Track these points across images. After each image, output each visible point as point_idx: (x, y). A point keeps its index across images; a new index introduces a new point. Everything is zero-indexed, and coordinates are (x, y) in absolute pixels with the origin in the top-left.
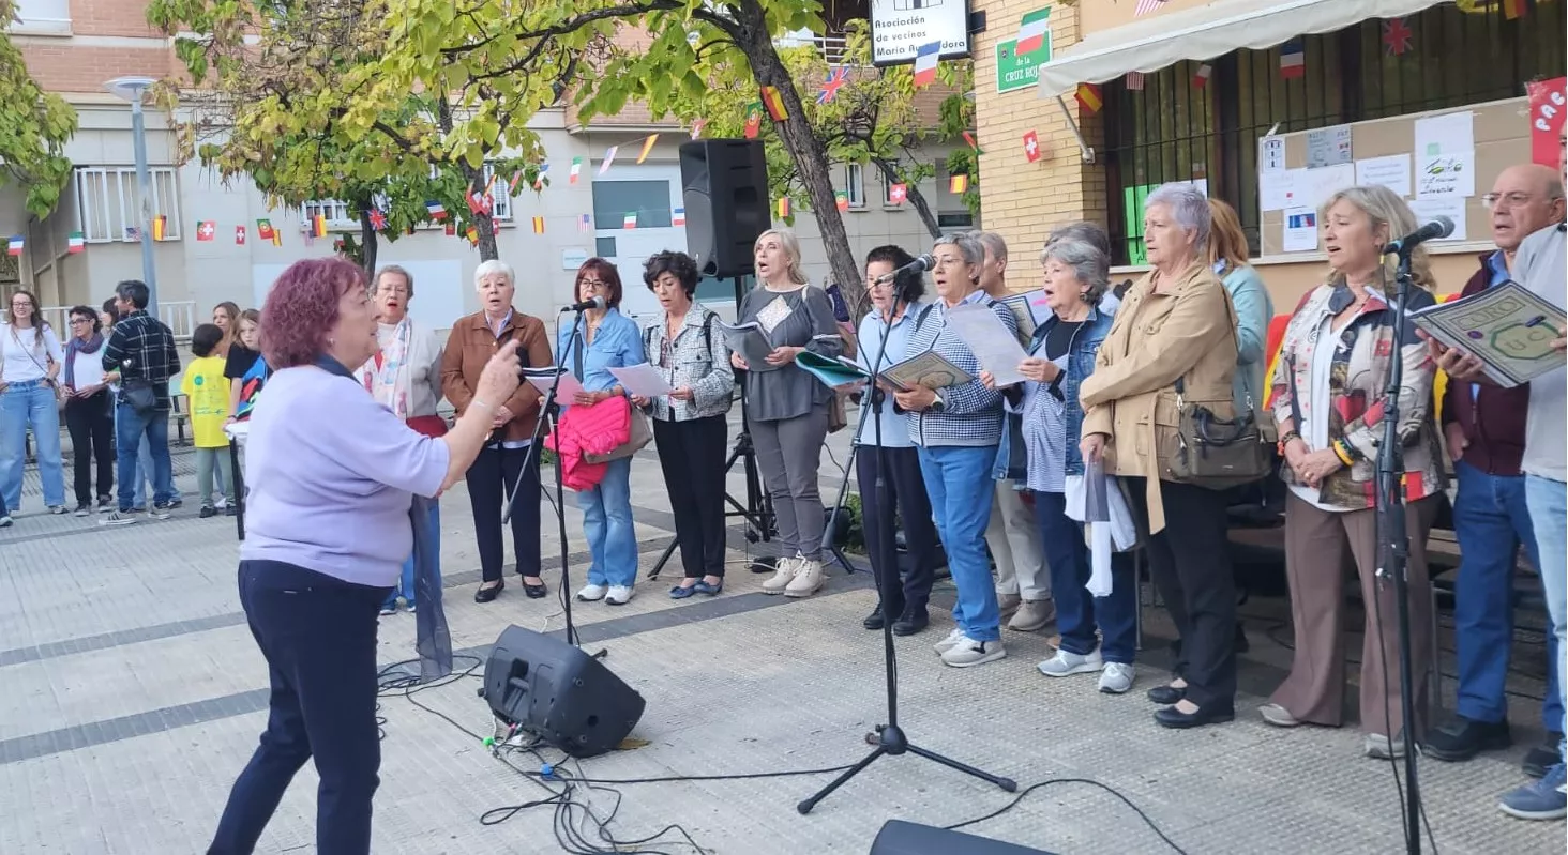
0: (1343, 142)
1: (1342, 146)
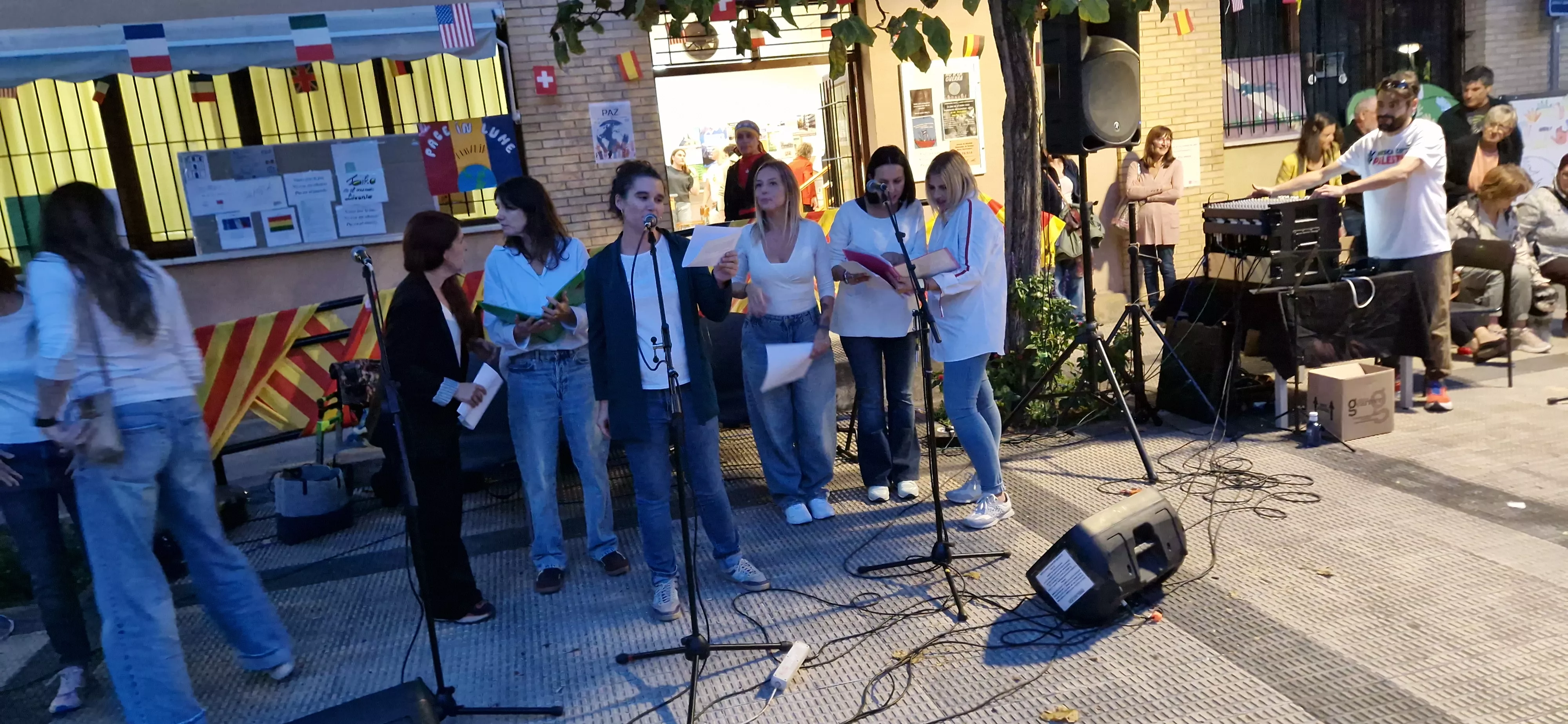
1: (267, 162)
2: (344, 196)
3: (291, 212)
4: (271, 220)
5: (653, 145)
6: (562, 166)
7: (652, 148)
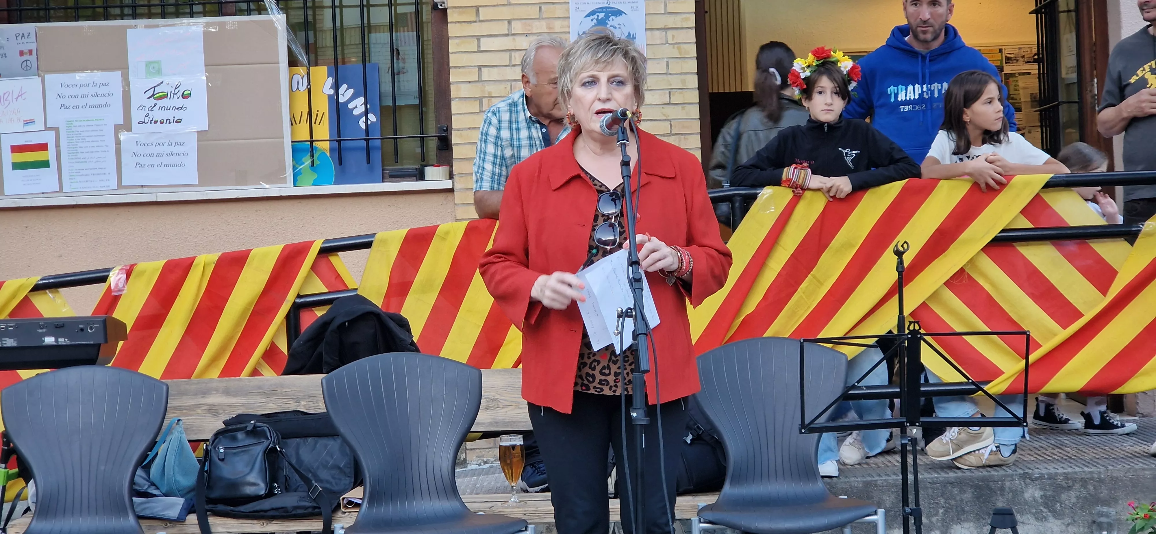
0: (26, 48)
1: (22, 53)
2: (137, 116)
3: (49, 138)
4: (16, 149)
5: (680, 55)
6: (509, 84)
7: (679, 60)
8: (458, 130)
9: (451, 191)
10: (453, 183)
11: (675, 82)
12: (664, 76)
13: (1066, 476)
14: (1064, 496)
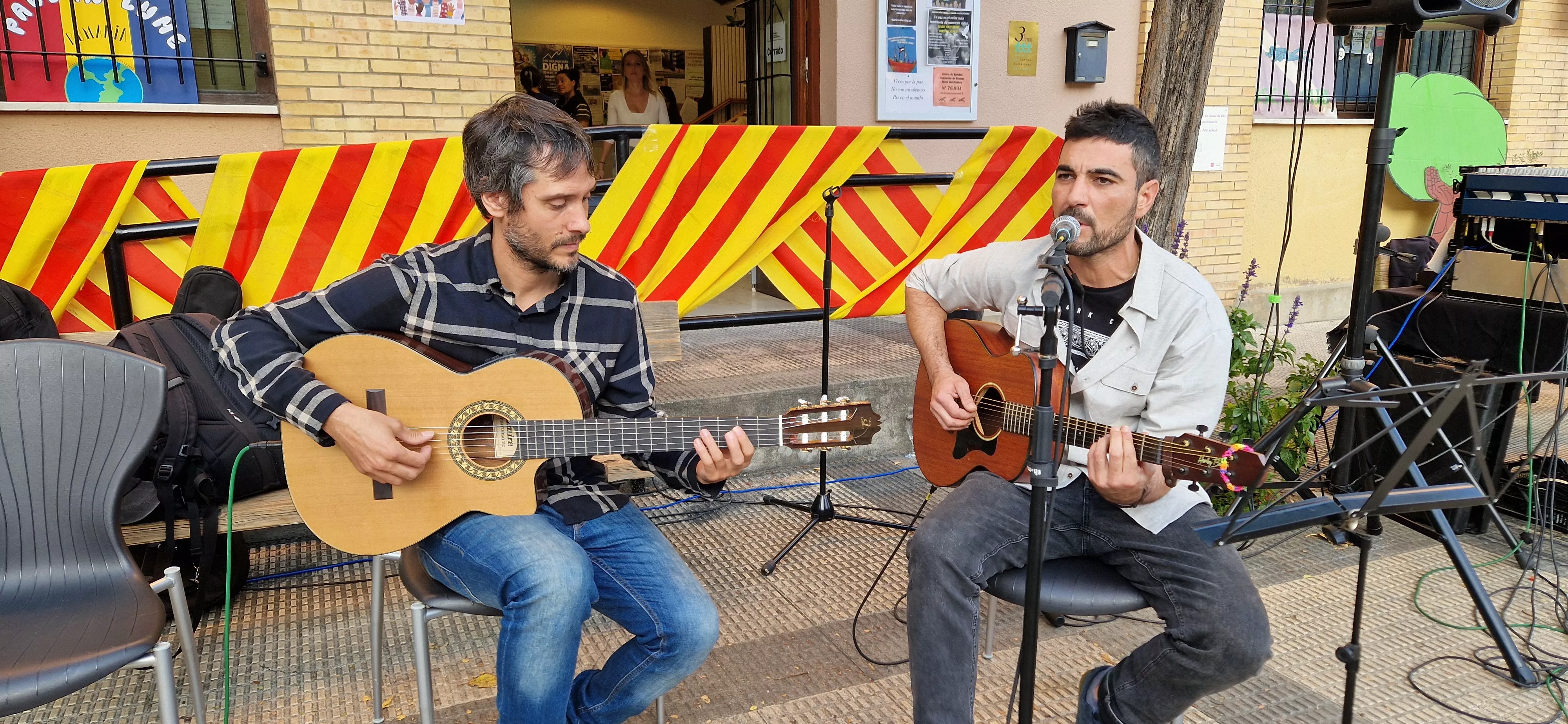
5: (495, 3)
6: (331, 16)
7: (493, 10)
8: (281, 57)
9: (277, 116)
10: (279, 109)
11: (491, 30)
12: (481, 23)
13: (884, 382)
14: (882, 399)
